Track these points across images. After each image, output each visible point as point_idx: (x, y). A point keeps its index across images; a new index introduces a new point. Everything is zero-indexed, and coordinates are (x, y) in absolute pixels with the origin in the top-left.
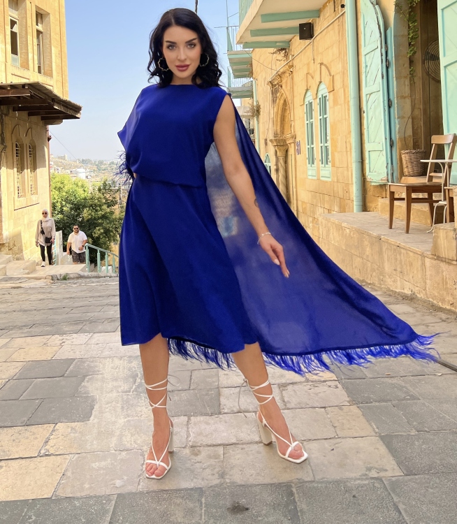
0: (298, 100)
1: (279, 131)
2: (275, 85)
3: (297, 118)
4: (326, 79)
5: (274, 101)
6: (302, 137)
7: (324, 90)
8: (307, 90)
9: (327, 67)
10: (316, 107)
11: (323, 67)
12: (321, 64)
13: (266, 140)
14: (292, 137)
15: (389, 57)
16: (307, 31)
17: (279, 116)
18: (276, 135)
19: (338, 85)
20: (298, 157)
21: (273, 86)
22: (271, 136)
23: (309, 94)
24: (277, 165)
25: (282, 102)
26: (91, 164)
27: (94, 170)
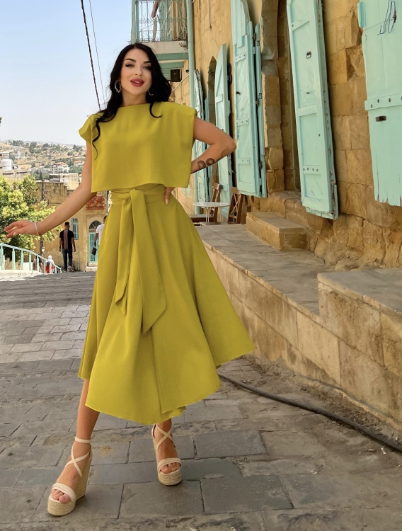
16: (176, 76)
26: (24, 146)
27: (26, 153)
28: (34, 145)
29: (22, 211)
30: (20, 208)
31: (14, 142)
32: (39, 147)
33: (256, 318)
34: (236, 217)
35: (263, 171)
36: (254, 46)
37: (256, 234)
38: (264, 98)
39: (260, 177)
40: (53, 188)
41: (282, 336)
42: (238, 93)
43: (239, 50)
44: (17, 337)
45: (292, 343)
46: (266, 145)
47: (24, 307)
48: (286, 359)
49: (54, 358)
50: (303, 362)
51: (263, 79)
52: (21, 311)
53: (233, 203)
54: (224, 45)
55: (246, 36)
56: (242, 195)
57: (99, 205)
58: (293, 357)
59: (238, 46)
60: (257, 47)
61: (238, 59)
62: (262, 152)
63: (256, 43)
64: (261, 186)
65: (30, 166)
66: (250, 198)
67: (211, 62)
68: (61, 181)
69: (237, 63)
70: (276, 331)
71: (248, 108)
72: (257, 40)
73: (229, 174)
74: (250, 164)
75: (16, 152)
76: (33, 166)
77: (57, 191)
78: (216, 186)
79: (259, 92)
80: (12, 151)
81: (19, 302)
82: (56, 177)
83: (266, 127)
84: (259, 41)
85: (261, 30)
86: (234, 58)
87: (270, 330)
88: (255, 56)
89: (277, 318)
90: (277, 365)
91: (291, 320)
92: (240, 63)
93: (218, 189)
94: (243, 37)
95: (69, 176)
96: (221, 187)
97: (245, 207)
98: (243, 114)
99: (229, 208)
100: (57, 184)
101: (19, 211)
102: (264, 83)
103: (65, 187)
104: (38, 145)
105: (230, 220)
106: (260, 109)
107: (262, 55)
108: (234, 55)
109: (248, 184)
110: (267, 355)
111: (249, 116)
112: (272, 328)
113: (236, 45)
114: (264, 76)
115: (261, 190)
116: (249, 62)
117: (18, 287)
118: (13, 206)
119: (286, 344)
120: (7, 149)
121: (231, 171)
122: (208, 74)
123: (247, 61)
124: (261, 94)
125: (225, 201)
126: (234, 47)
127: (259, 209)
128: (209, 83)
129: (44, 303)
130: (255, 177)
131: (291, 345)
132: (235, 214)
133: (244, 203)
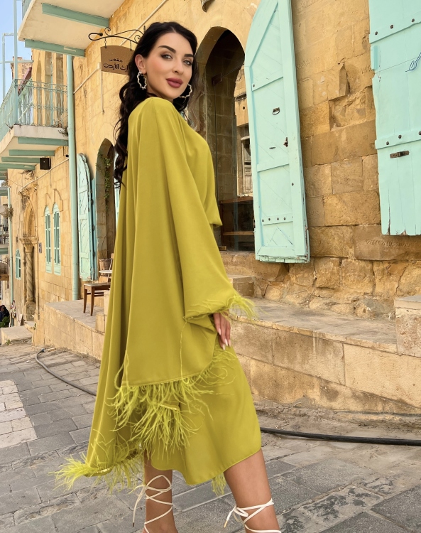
0: (40, 211)
1: (27, 233)
2: (25, 196)
3: (39, 225)
4: (58, 201)
5: (23, 208)
6: (43, 240)
7: (57, 210)
8: (46, 206)
9: (59, 193)
10: (52, 220)
11: (56, 192)
12: (55, 190)
13: (17, 238)
14: (36, 239)
15: (93, 198)
16: (46, 164)
17: (28, 221)
18: (24, 235)
19: (66, 208)
20: (40, 255)
21: (23, 196)
22: (21, 236)
23: (47, 209)
24: (25, 259)
25: (30, 210)
33: (253, 362)
41: (310, 375)
45: (332, 379)
48: (317, 398)
50: (355, 396)
58: (332, 394)
70: (294, 371)
87: (284, 372)
89: (299, 357)
90: (296, 407)
91: (330, 356)
110: (274, 399)
112: (288, 369)
119: (316, 382)
122: (96, 157)
131: (327, 382)
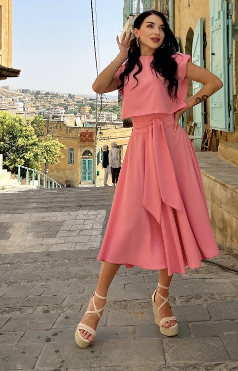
26: (30, 93)
27: (32, 99)
28: (38, 93)
29: (33, 142)
30: (32, 139)
31: (23, 90)
32: (42, 94)
34: (207, 147)
35: (231, 112)
36: (228, 18)
37: (227, 159)
38: (234, 58)
39: (229, 116)
40: (55, 125)
42: (213, 54)
43: (215, 23)
44: (45, 233)
46: (235, 93)
47: (46, 211)
49: (76, 249)
51: (234, 44)
52: (45, 214)
53: (205, 136)
54: (201, 19)
55: (222, 12)
56: (213, 130)
57: (90, 138)
59: (214, 19)
60: (230, 20)
61: (214, 29)
62: (231, 99)
63: (229, 17)
64: (229, 124)
65: (35, 109)
66: (219, 133)
67: (189, 31)
68: (62, 120)
69: (213, 32)
71: (222, 65)
72: (230, 14)
73: (202, 115)
74: (221, 106)
75: (25, 98)
76: (38, 109)
77: (59, 128)
78: (191, 124)
79: (230, 53)
80: (21, 97)
81: (41, 208)
82: (58, 117)
83: (235, 80)
84: (231, 16)
85: (234, 8)
86: (211, 27)
88: (228, 26)
92: (215, 32)
93: (193, 126)
94: (219, 12)
95: (67, 116)
96: (195, 125)
97: (214, 140)
98: (217, 70)
99: (201, 140)
100: (59, 122)
101: (31, 142)
102: (234, 47)
103: (65, 125)
104: (41, 93)
105: (203, 149)
106: (230, 66)
107: (234, 26)
108: (211, 25)
109: (219, 121)
111: (222, 71)
113: (212, 18)
114: (234, 42)
115: (229, 127)
116: (224, 30)
117: (37, 197)
118: (27, 138)
120: (18, 95)
121: (204, 113)
122: (185, 41)
123: (221, 30)
124: (232, 55)
125: (198, 135)
126: (211, 20)
127: (227, 140)
128: (186, 47)
129: (61, 208)
130: (225, 117)
132: (207, 144)
133: (214, 137)
